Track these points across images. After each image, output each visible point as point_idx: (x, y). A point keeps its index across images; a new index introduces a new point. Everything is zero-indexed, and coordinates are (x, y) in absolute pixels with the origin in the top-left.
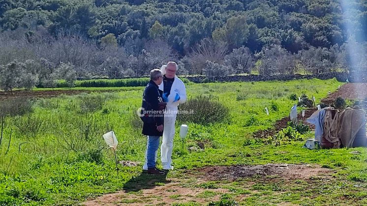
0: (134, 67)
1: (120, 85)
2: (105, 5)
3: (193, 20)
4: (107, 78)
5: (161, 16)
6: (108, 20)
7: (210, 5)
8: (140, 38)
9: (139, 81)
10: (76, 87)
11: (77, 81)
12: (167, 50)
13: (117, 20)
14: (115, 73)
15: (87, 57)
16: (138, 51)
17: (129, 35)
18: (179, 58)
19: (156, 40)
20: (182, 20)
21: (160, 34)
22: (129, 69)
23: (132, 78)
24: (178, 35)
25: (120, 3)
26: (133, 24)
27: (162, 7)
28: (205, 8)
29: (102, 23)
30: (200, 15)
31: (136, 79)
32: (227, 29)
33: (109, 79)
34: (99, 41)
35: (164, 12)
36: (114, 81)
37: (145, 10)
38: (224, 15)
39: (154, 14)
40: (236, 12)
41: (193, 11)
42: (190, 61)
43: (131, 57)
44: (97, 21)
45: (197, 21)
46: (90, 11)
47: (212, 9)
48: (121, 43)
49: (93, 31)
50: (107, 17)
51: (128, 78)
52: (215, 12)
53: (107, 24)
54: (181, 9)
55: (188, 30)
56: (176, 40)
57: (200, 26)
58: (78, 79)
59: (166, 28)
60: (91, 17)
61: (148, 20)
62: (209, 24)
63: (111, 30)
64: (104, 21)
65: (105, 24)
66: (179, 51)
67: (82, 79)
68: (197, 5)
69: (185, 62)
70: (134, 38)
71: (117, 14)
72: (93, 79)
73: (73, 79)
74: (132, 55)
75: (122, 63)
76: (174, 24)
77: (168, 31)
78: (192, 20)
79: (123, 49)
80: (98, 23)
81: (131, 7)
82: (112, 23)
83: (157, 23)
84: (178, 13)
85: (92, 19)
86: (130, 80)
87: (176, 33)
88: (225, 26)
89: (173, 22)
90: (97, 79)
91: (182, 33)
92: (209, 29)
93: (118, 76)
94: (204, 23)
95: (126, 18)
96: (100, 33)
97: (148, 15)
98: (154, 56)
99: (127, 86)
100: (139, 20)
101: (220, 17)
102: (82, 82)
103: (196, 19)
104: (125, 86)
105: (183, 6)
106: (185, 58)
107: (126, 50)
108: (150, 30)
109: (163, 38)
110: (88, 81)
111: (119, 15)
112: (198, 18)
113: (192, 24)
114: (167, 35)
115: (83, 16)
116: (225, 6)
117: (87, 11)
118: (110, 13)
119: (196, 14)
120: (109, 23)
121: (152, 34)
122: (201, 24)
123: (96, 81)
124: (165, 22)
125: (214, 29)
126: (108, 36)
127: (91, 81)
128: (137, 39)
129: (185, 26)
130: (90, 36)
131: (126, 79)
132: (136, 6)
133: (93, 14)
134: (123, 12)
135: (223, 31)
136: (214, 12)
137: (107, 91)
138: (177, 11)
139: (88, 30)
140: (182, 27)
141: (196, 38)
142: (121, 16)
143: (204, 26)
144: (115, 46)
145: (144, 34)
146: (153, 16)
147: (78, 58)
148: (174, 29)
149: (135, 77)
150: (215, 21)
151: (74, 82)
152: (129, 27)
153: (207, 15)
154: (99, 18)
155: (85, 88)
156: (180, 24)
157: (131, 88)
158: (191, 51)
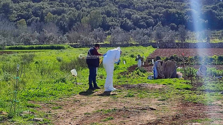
0: (38, 38)
1: (32, 48)
2: (18, 2)
3: (70, 12)
4: (23, 45)
5: (51, 9)
6: (21, 11)
7: (80, 4)
8: (40, 22)
9: (43, 47)
10: (6, 49)
11: (7, 46)
12: (56, 29)
13: (25, 11)
14: (27, 42)
15: (10, 33)
16: (40, 30)
17: (33, 20)
18: (64, 34)
19: (49, 23)
20: (64, 12)
21: (51, 20)
22: (36, 40)
23: (38, 45)
24: (62, 20)
25: (27, 2)
26: (35, 14)
27: (51, 4)
28: (77, 5)
29: (17, 13)
30: (73, 9)
31: (40, 45)
32: (90, 17)
33: (24, 45)
34: (16, 23)
35: (53, 7)
36: (28, 46)
37: (42, 6)
38: (88, 10)
39: (47, 8)
40: (94, 8)
41: (70, 7)
42: (70, 35)
43: (35, 33)
44: (14, 12)
45: (73, 12)
46: (10, 6)
47: (81, 5)
48: (29, 24)
49: (13, 17)
50: (20, 9)
51: (35, 45)
52: (83, 8)
53: (20, 13)
54: (63, 6)
55: (67, 17)
56: (61, 23)
57: (74, 15)
59: (55, 16)
60: (11, 9)
61: (44, 11)
62: (79, 15)
63: (22, 17)
64: (18, 11)
65: (19, 14)
66: (63, 30)
67: (9, 45)
68: (72, 4)
69: (67, 36)
70: (36, 22)
71: (26, 7)
72: (15, 45)
74: (36, 32)
75: (31, 36)
76: (59, 14)
77: (56, 18)
79: (30, 28)
80: (14, 13)
81: (34, 4)
82: (23, 13)
83: (49, 13)
84: (62, 8)
85: (12, 11)
86: (37, 46)
87: (61, 19)
88: (89, 16)
90: (18, 45)
91: (64, 19)
92: (79, 18)
93: (29, 44)
94: (77, 14)
95: (31, 10)
96: (16, 19)
97: (43, 8)
98: (49, 32)
99: (36, 50)
100: (39, 11)
101: (86, 10)
102: (9, 46)
103: (72, 11)
104: (34, 49)
105: (64, 4)
106: (67, 34)
107: (32, 29)
108: (46, 17)
109: (53, 22)
110: (13, 46)
111: (27, 8)
112: (73, 11)
113: (70, 14)
114: (55, 20)
115: (6, 8)
116: (88, 4)
117: (8, 6)
118: (22, 7)
119: (72, 8)
120: (21, 13)
121: (47, 20)
122: (75, 14)
123: (18, 46)
124: (54, 13)
125: (82, 17)
126: (21, 20)
127: (15, 46)
128: (38, 23)
129: (66, 15)
130: (11, 20)
131: (35, 46)
132: (37, 3)
133: (12, 8)
134: (29, 6)
135: (87, 18)
136: (82, 7)
137: (25, 52)
138: (60, 7)
139: (9, 17)
140: (64, 16)
141: (72, 23)
142: (28, 9)
143: (76, 16)
144: (25, 26)
145: (42, 19)
146: (47, 9)
147: (5, 33)
148: (59, 17)
149: (40, 44)
150: (83, 13)
151: (5, 46)
152: (32, 15)
153: (78, 9)
154: (15, 10)
155: (11, 50)
156: (63, 14)
157: (38, 50)
158: (70, 30)
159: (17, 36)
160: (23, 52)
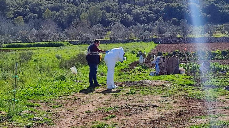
0: (36, 36)
1: (30, 46)
4: (21, 42)
5: (49, 5)
6: (18, 8)
8: (38, 18)
9: (41, 44)
10: (3, 47)
12: (54, 26)
13: (23, 8)
14: (25, 39)
15: (7, 30)
16: (38, 27)
17: (31, 16)
18: (63, 31)
19: (47, 20)
20: (62, 8)
21: (49, 16)
22: (34, 37)
23: (36, 42)
24: (60, 17)
26: (33, 11)
27: (49, 0)
29: (14, 9)
30: (72, 4)
32: (89, 13)
34: (13, 20)
35: (51, 3)
36: (26, 44)
37: (40, 2)
38: (87, 5)
39: (45, 4)
40: (94, 3)
41: (68, 3)
42: (69, 32)
43: (33, 30)
44: (11, 9)
45: (71, 8)
46: (7, 3)
47: (80, 1)
48: (26, 21)
49: (10, 14)
50: (17, 6)
51: (33, 42)
52: (82, 3)
53: (17, 10)
54: (61, 1)
55: (66, 14)
56: (59, 19)
57: (73, 11)
58: (5, 43)
59: (53, 12)
60: (7, 6)
61: (42, 8)
62: (77, 12)
63: (19, 14)
64: (15, 8)
65: (16, 10)
66: (62, 26)
69: (66, 33)
70: (34, 18)
71: (23, 4)
72: (13, 43)
73: (2, 43)
74: (34, 29)
75: (29, 33)
76: (58, 10)
77: (54, 15)
78: (68, 8)
79: (27, 25)
80: (11, 10)
81: (31, 0)
82: (20, 10)
83: (48, 9)
84: (60, 4)
85: (8, 8)
86: (36, 43)
87: (59, 16)
88: (88, 11)
89: (57, 9)
90: (15, 43)
91: (63, 15)
92: (78, 13)
93: (27, 41)
94: (75, 10)
95: (28, 7)
96: (13, 16)
97: (41, 5)
98: (47, 29)
99: (34, 47)
100: (37, 8)
101: (85, 6)
102: (7, 44)
103: (70, 7)
104: (32, 47)
106: (66, 30)
107: (30, 26)
108: (43, 14)
109: (51, 18)
110: (11, 44)
111: (24, 5)
112: (72, 7)
113: (68, 10)
115: (3, 6)
117: (5, 2)
118: (19, 4)
119: (70, 4)
121: (45, 16)
122: (74, 10)
123: (15, 44)
124: (52, 9)
125: (81, 13)
126: (18, 17)
127: (12, 44)
128: (36, 19)
129: (64, 11)
130: (8, 18)
131: (33, 43)
133: (8, 5)
134: (26, 3)
135: (86, 14)
136: (80, 3)
137: (23, 50)
138: (58, 3)
139: (6, 14)
140: (62, 12)
141: (70, 19)
142: (25, 6)
143: (75, 12)
144: (23, 23)
145: (40, 16)
146: (45, 5)
147: (2, 30)
148: (58, 14)
149: (38, 42)
150: (82, 9)
152: (30, 12)
153: (76, 5)
154: (12, 7)
155: (9, 48)
156: (61, 10)
157: (36, 48)
158: (69, 26)
159: (15, 33)
160: (21, 50)
